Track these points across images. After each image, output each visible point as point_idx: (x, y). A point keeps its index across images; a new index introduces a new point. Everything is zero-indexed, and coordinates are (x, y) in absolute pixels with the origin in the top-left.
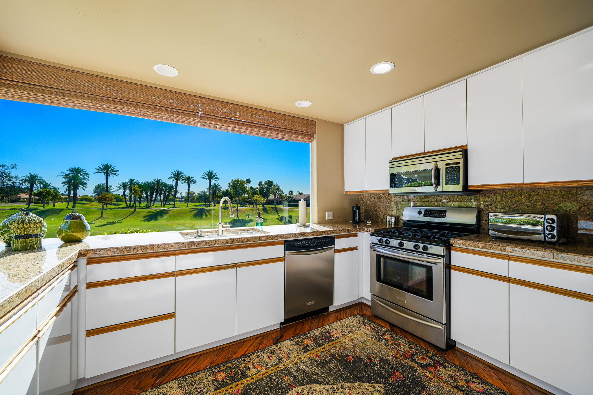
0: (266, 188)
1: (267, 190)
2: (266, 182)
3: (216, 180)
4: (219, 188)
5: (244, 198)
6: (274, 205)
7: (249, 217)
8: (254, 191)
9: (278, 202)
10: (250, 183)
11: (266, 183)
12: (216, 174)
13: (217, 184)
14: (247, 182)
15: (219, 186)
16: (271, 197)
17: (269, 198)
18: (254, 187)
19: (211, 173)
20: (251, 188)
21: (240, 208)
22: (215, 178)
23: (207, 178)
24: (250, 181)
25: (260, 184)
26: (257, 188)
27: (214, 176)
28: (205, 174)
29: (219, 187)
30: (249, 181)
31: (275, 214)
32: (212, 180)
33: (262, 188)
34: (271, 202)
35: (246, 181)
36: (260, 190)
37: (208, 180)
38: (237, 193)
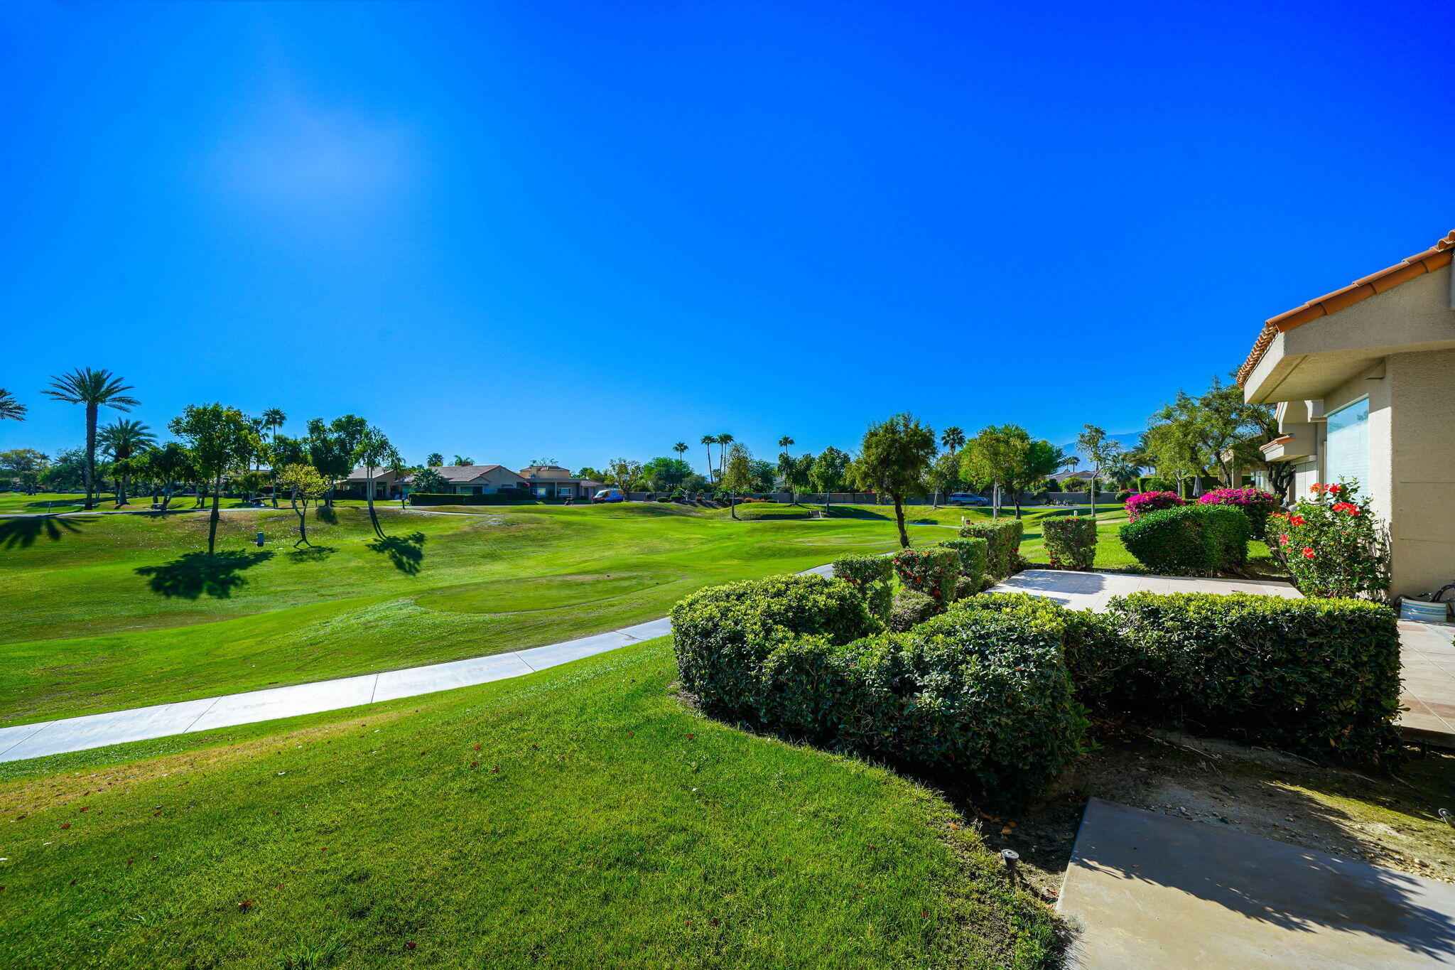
0: (341, 442)
1: (341, 450)
2: (340, 421)
3: (123, 405)
4: (143, 438)
5: (254, 475)
6: (364, 498)
7: (260, 544)
8: (289, 453)
9: (388, 491)
10: (281, 424)
11: (339, 426)
12: (122, 384)
13: (131, 423)
14: (268, 422)
15: (145, 431)
16: (359, 471)
17: (351, 476)
18: (291, 438)
19: (98, 380)
20: (281, 440)
21: (224, 512)
22: (114, 400)
23: (77, 398)
24: (283, 418)
25: (316, 428)
26: (305, 440)
27: (110, 391)
28: (69, 382)
29: (144, 434)
30: (275, 418)
31: (369, 532)
32: (100, 405)
33: (324, 441)
34: (358, 490)
35: (266, 417)
36: (315, 451)
37: (84, 405)
38: (213, 457)
